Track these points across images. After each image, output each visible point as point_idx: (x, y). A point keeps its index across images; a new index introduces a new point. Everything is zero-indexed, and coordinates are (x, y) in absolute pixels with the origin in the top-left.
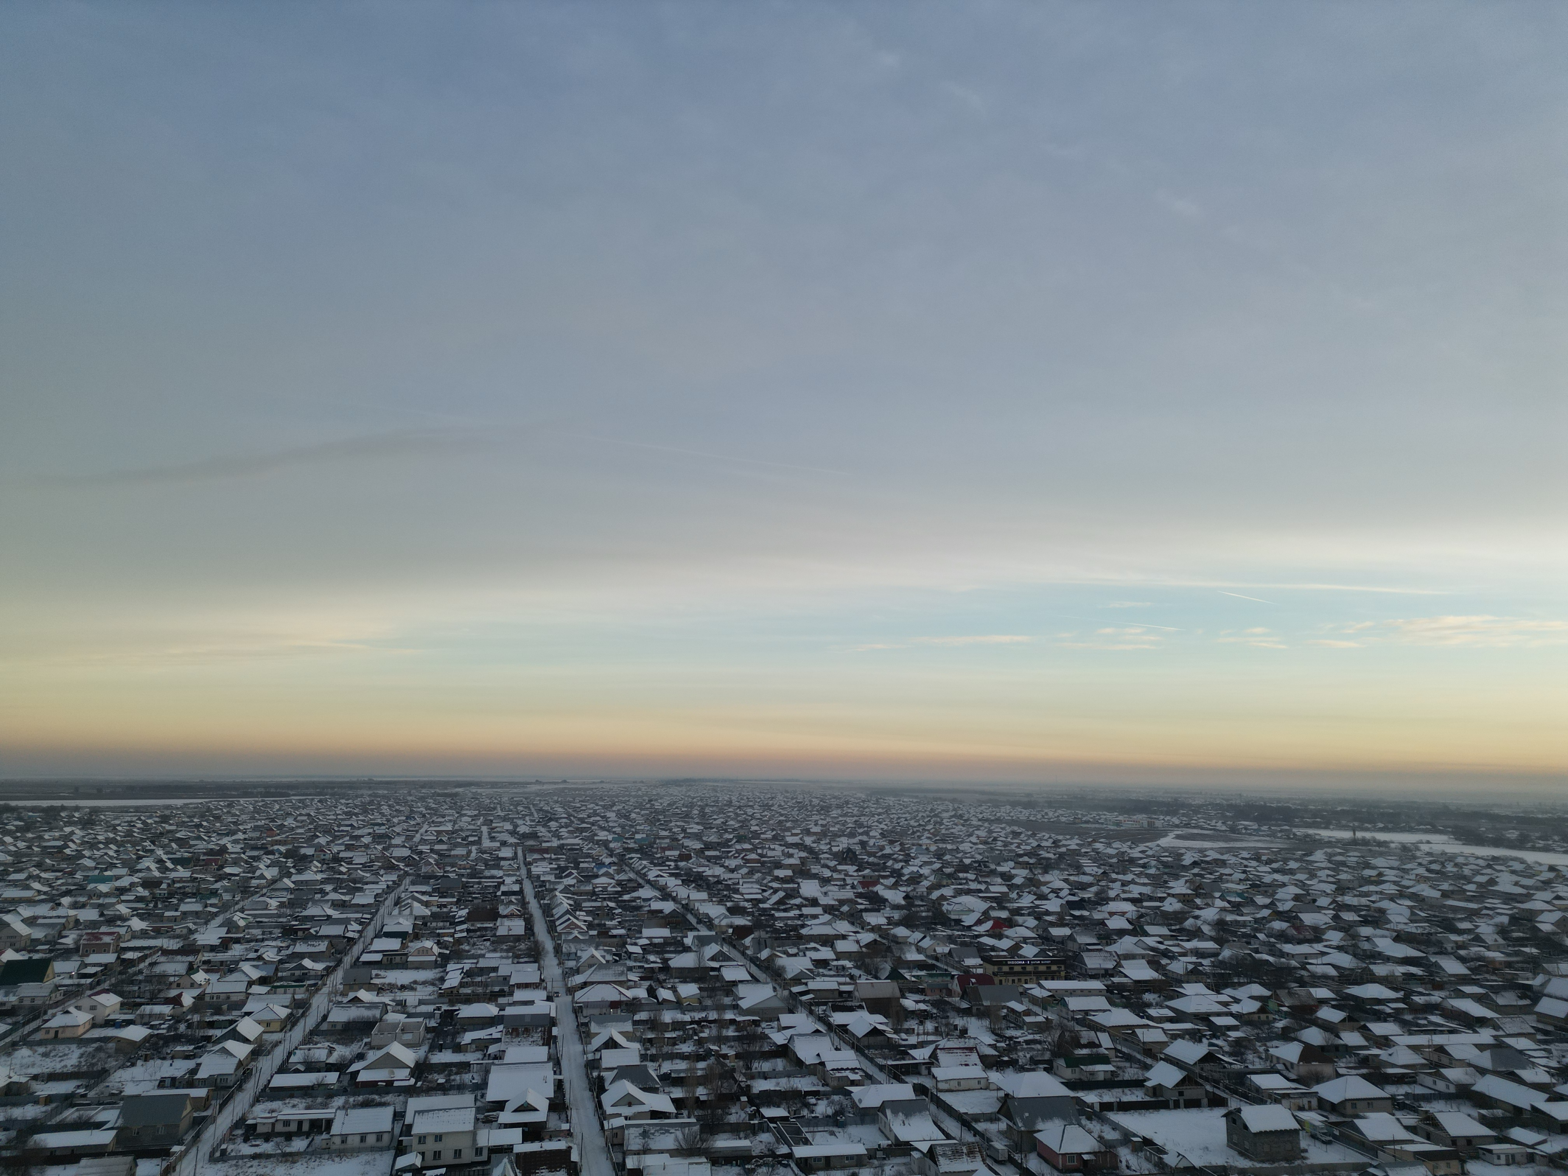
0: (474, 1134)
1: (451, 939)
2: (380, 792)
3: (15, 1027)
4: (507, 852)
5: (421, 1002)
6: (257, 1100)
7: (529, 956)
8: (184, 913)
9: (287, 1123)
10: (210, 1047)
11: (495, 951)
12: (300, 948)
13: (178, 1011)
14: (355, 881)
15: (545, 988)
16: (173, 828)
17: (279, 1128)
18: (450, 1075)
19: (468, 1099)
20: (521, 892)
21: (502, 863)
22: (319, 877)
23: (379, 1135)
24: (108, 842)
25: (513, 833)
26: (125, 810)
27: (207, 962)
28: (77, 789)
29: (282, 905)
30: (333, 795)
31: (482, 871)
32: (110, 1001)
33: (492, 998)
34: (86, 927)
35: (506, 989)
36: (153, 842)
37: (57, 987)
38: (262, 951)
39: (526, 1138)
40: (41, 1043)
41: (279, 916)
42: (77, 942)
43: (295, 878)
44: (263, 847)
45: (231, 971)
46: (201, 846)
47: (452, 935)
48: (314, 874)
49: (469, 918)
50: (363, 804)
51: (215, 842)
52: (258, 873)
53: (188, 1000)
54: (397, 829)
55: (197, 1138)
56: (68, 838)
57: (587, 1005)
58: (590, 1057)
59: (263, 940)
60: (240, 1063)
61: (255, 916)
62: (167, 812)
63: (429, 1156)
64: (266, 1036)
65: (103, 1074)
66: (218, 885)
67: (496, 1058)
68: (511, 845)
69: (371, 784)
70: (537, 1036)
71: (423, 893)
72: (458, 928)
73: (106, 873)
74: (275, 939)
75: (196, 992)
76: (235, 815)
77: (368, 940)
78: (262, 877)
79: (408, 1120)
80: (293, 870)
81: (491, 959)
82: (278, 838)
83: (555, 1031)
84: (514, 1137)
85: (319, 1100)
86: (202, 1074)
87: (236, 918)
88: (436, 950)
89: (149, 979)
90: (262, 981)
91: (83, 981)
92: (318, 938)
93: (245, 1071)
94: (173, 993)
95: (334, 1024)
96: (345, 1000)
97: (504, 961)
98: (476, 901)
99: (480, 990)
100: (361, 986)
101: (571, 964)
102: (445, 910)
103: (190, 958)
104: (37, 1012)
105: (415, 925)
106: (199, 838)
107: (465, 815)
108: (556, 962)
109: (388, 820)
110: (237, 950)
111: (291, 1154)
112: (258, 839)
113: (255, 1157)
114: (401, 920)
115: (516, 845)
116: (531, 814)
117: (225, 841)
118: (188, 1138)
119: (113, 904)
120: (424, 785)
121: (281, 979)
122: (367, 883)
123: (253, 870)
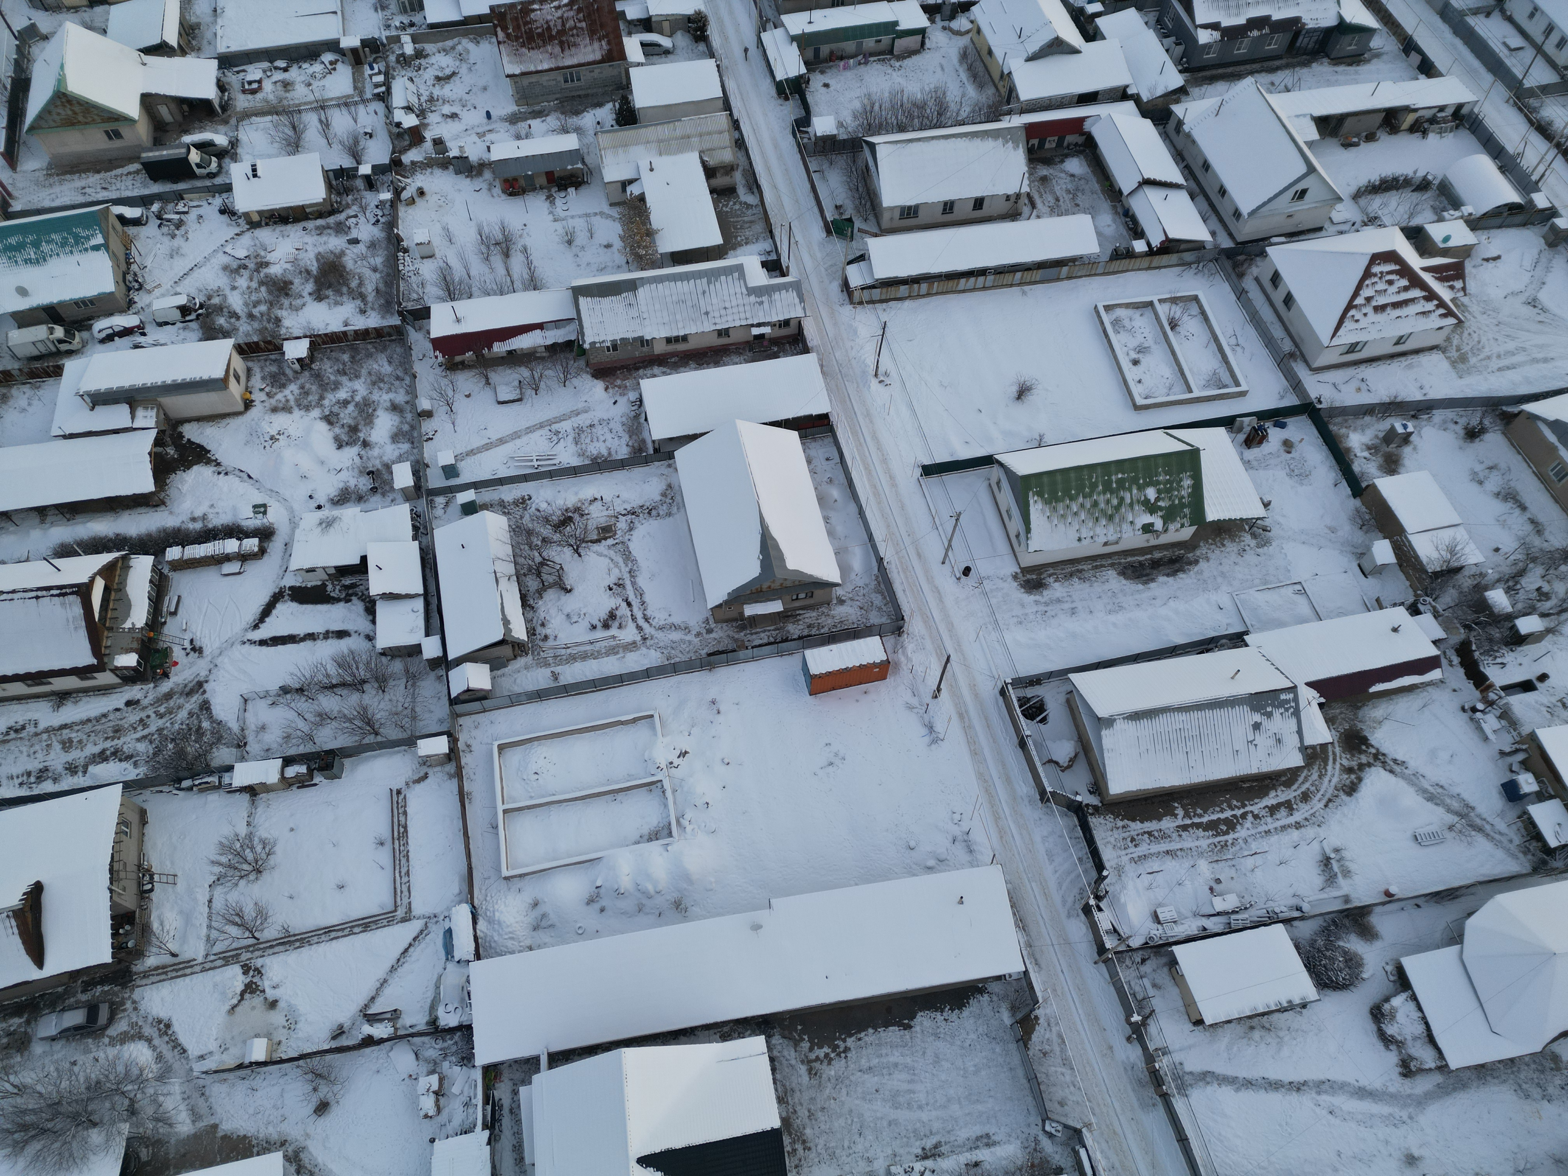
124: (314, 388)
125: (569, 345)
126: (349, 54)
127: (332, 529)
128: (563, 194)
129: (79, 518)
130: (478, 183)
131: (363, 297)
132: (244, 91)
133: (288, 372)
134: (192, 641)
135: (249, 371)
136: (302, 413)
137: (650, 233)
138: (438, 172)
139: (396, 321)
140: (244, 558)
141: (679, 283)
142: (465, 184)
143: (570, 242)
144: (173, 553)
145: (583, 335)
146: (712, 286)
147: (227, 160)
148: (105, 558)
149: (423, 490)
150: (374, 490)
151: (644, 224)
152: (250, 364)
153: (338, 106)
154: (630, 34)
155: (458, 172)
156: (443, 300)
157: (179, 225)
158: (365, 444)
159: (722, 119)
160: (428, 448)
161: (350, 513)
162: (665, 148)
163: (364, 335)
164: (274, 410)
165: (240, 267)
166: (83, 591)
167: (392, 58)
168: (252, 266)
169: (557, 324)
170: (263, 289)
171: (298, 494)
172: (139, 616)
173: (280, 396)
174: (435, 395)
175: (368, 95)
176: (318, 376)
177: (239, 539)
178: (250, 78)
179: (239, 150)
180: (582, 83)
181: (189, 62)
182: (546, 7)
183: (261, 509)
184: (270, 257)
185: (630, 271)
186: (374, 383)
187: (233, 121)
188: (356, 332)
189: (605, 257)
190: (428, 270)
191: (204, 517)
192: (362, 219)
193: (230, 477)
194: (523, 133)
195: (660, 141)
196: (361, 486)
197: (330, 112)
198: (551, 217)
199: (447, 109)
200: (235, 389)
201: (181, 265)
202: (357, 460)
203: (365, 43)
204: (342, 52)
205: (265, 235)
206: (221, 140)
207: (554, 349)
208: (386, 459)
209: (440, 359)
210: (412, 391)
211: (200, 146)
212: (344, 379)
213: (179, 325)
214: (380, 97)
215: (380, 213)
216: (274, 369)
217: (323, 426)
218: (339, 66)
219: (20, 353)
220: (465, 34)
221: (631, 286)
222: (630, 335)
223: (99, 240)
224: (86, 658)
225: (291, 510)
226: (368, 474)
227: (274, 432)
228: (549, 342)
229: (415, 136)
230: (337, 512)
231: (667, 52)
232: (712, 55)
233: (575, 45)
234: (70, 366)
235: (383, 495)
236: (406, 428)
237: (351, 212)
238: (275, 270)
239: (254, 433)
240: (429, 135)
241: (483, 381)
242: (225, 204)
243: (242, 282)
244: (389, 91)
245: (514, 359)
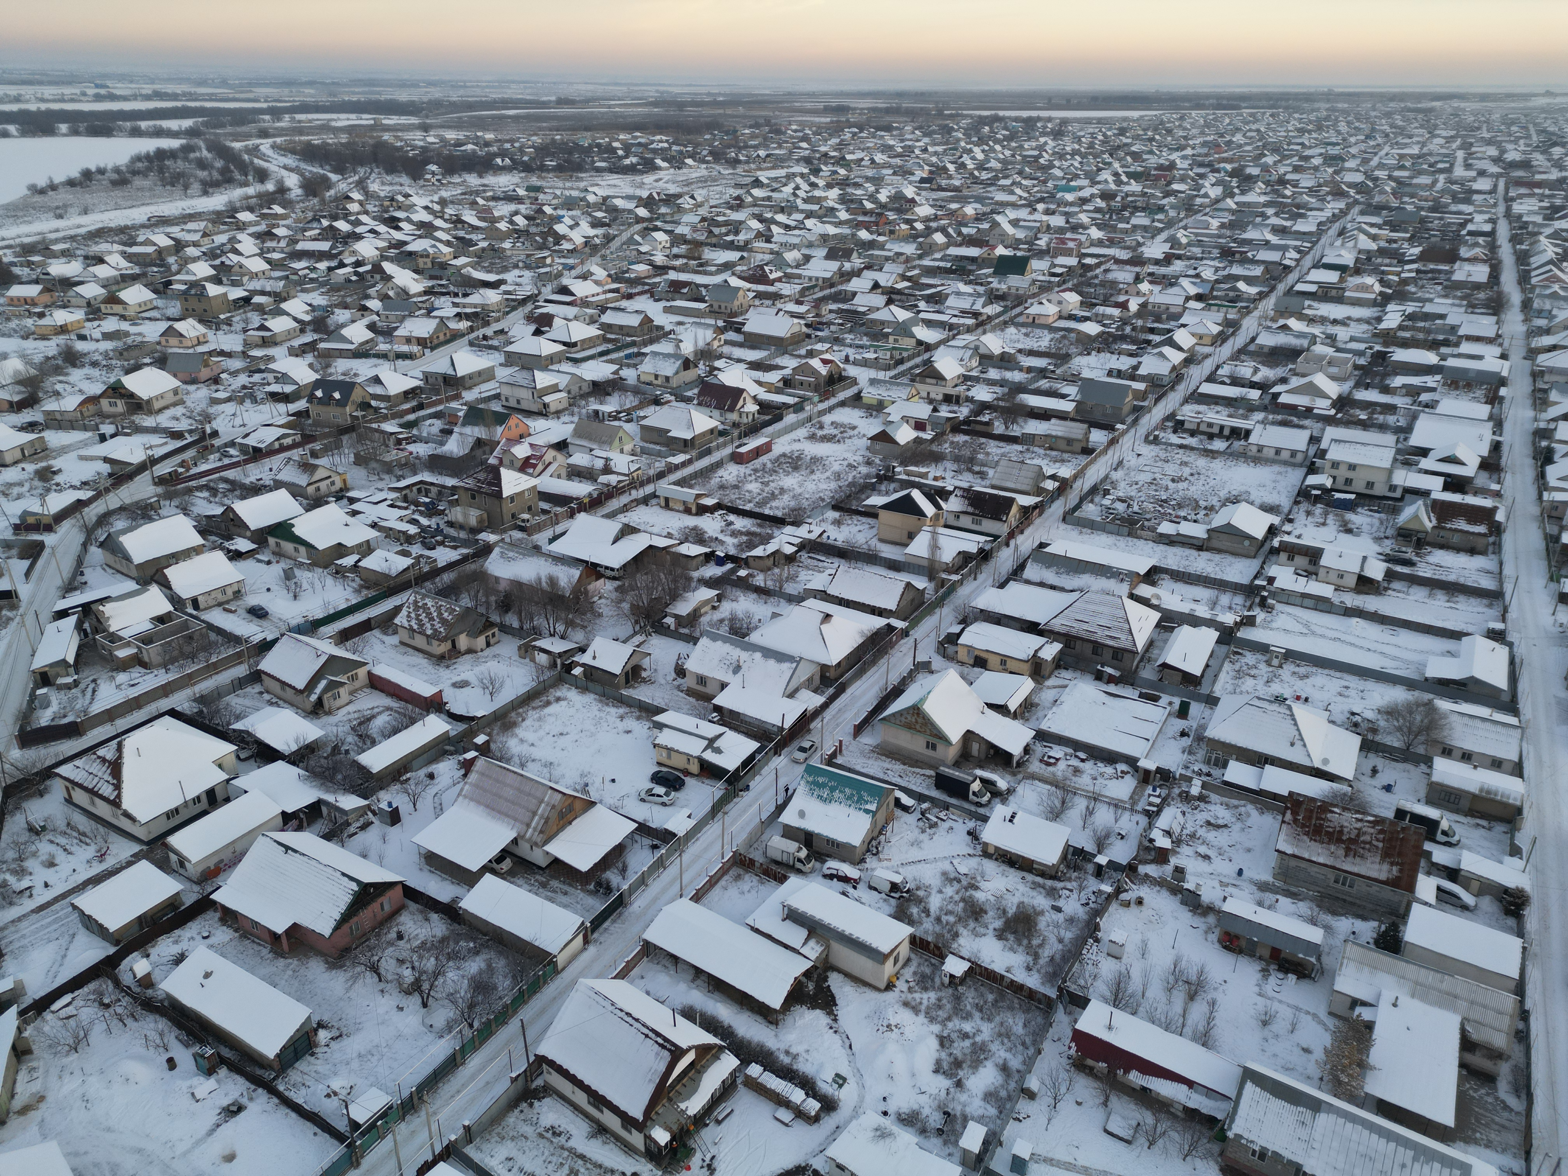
0: (1390, 472)
1: (1396, 278)
2: (1340, 105)
3: (1006, 309)
4: (1483, 184)
5: (1352, 339)
6: (1186, 401)
7: (1487, 306)
8: (1135, 227)
9: (1210, 425)
10: (1149, 349)
11: (1446, 296)
12: (1236, 270)
13: (1126, 314)
14: (1298, 207)
15: (1501, 345)
16: (1129, 141)
17: (1203, 428)
18: (1373, 413)
19: (1389, 439)
20: (1492, 234)
21: (1475, 197)
22: (1262, 199)
23: (1294, 453)
24: (1074, 153)
25: (1496, 160)
26: (1088, 121)
27: (1151, 274)
28: (1050, 99)
29: (1222, 226)
30: (1286, 108)
31: (1447, 205)
32: (1073, 299)
33: (1433, 345)
34: (1056, 232)
35: (1452, 338)
36: (1111, 155)
37: (1034, 281)
38: (1200, 269)
39: (1447, 487)
40: (1023, 325)
41: (1219, 237)
42: (1048, 245)
43: (1238, 199)
44: (1210, 165)
45: (1172, 285)
46: (1152, 161)
47: (1398, 274)
48: (1256, 196)
49: (1422, 257)
50: (1319, 120)
51: (1165, 157)
52: (1202, 192)
53: (1133, 306)
54: (1353, 150)
55: (1135, 422)
56: (1041, 148)
57: (1552, 370)
58: (1542, 425)
59: (1202, 259)
60: (1174, 368)
61: (1196, 235)
62: (1125, 125)
63: (1340, 481)
64: (1197, 348)
65: (1066, 358)
66: (1165, 201)
67: (1427, 406)
68: (1492, 175)
69: (1329, 96)
70: (1480, 393)
71: (1372, 225)
72: (1407, 267)
73: (1073, 183)
74: (1213, 259)
75: (1141, 300)
76: (1185, 129)
77: (1305, 270)
78: (1206, 195)
79: (1323, 446)
80: (1236, 191)
81: (1440, 305)
82: (1225, 155)
83: (1503, 391)
84: (1435, 485)
85: (1241, 411)
86: (1142, 371)
87: (1179, 235)
88: (1377, 288)
89: (1103, 284)
90: (1199, 298)
91: (1053, 279)
92: (1254, 262)
93: (1177, 376)
94: (1122, 298)
95: (1261, 347)
96: (1275, 326)
97: (1455, 309)
98: (1433, 239)
99: (1421, 336)
100: (1291, 315)
101: (1542, 322)
102: (1394, 245)
103: (1138, 269)
104: (1020, 300)
105: (1357, 260)
106: (1151, 152)
107: (1439, 136)
108: (1521, 317)
109: (1344, 140)
110: (1178, 266)
111: (1212, 451)
112: (1206, 155)
113: (1181, 446)
114: (1343, 252)
115: (1498, 176)
116: (1528, 137)
117: (1175, 156)
118: (1129, 420)
119: (1076, 213)
120: (1393, 97)
121: (1216, 298)
122: (1311, 210)
123: (1198, 188)
124: (948, 1006)
125: (1211, 1121)
126: (1141, 773)
127: (881, 1142)
128: (1281, 976)
129: (717, 995)
130: (1198, 921)
131: (1036, 957)
132: (1041, 761)
133: (937, 980)
134: (713, 1157)
135: (909, 960)
136: (926, 1021)
137: (1363, 1065)
138: (1165, 893)
139: (1052, 993)
140: (800, 1114)
141: (1375, 1137)
142: (1185, 916)
143: (1265, 1023)
144: (754, 1070)
145: (1232, 1121)
146: (1417, 1166)
147: (997, 800)
148: (709, 1039)
149: (983, 1165)
150: (940, 1132)
151: (1360, 1051)
152: (913, 956)
153: (1109, 804)
154: (1429, 873)
155: (1184, 903)
156: (1106, 1001)
157: (933, 826)
158: (959, 1084)
159: (1509, 1001)
160: (1011, 1128)
161: (907, 1138)
162: (1420, 992)
163: (1017, 988)
164: (906, 1004)
165: (955, 879)
166: (677, 1053)
167: (1176, 791)
168: (964, 883)
169: (1210, 1092)
170: (961, 905)
171: (876, 1088)
172: (694, 1105)
173: (917, 996)
174: (1048, 1082)
175: (1139, 808)
176: (958, 999)
177: (807, 1094)
178: (1051, 754)
179: (1011, 798)
180: (1354, 891)
181: (1016, 725)
182: (1347, 815)
183: (840, 1080)
184: (983, 885)
185: (1320, 1088)
186: (1000, 1035)
187: (1020, 776)
188: (1012, 981)
189: (1297, 1058)
190: (1108, 968)
191: (795, 1057)
192: (1075, 895)
193: (837, 1037)
194: (1267, 903)
195: (1417, 983)
196: (931, 1120)
197: (1098, 805)
198: (1257, 989)
199: (1202, 849)
200: (889, 968)
201: (915, 854)
202: (943, 1093)
203: (1159, 770)
204: (1136, 769)
205: (990, 867)
206: (1002, 784)
207: (1192, 1114)
208: (968, 1110)
209: (1073, 1052)
210: (1029, 1064)
211: (984, 781)
212: (977, 1015)
213: (883, 896)
214: (1147, 813)
215: (1093, 898)
216: (928, 971)
217: (934, 1043)
218: (1128, 777)
219: (770, 853)
220: (1253, 802)
221: (1315, 1106)
222: (1287, 1154)
223: (873, 807)
224: (637, 1113)
225: (862, 1098)
226: (945, 1113)
227: (893, 1023)
228: (1191, 1105)
229: (1162, 856)
230: (896, 1129)
231: (1465, 908)
232: (1520, 933)
233: (1362, 857)
234: (794, 880)
235: (945, 1143)
236: (1003, 1094)
237: (1069, 885)
238: (979, 896)
239: (878, 1013)
240: (1174, 861)
241: (1102, 1099)
242: (975, 829)
243: (949, 891)
244: (1158, 813)
245: (1144, 1097)
